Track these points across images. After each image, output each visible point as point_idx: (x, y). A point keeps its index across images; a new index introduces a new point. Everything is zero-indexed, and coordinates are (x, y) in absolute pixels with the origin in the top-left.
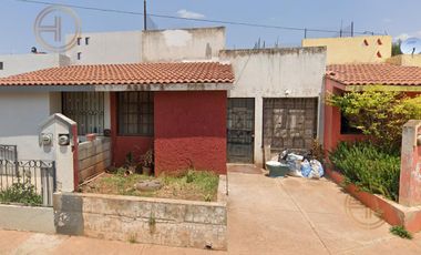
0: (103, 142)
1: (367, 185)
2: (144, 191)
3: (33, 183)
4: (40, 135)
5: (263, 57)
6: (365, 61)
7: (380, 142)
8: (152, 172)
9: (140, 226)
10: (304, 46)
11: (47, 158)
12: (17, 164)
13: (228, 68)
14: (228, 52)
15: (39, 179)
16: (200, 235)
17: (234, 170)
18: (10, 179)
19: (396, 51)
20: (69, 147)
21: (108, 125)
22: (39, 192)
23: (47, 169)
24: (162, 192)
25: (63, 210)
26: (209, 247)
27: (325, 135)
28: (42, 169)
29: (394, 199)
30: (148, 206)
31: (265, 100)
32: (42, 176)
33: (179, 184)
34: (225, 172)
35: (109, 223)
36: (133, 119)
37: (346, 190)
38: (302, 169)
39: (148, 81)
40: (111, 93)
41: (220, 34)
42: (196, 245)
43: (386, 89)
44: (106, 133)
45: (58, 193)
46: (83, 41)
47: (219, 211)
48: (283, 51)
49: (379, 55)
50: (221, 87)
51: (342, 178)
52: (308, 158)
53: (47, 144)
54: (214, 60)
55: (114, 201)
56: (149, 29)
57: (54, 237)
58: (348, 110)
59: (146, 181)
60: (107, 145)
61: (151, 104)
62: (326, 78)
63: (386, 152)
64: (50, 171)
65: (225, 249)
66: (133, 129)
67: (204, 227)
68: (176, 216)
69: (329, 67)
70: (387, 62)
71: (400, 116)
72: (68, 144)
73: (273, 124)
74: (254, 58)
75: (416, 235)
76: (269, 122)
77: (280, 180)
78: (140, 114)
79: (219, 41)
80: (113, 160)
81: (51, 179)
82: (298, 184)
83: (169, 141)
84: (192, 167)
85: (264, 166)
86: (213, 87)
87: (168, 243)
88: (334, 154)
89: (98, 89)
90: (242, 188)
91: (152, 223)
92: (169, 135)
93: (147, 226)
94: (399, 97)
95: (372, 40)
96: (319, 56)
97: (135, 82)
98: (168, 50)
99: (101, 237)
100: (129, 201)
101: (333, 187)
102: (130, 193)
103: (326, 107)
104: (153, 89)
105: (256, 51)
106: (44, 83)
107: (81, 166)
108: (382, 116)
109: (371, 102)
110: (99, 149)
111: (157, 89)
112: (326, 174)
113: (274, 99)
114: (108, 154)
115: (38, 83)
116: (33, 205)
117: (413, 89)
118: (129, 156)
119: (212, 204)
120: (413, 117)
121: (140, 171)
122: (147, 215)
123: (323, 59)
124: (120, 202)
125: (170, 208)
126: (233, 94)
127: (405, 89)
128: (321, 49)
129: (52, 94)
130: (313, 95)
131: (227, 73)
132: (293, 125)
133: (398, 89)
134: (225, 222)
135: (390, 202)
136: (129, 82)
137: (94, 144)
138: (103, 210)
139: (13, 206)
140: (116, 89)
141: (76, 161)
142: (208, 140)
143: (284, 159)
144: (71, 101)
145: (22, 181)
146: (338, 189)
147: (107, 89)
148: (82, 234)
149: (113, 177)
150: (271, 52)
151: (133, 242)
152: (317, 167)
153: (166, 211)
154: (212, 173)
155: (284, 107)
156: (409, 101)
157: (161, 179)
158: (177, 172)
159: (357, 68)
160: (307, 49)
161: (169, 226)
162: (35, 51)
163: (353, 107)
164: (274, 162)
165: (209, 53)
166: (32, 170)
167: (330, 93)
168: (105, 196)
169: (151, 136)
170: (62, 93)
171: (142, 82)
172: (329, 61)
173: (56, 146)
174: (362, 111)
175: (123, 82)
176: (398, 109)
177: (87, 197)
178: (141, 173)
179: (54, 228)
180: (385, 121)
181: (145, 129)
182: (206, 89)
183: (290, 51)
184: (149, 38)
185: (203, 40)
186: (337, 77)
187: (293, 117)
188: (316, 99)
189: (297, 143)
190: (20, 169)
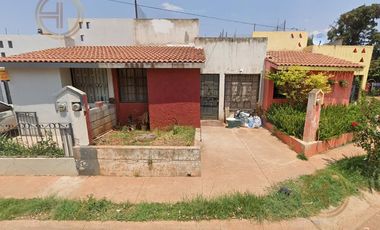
0: (109, 107)
1: (286, 130)
2: (142, 142)
3: (55, 140)
4: (56, 103)
5: (225, 45)
6: (291, 49)
7: (296, 103)
8: (148, 128)
9: (142, 165)
10: (254, 36)
11: (65, 121)
12: (39, 127)
13: (201, 52)
14: (201, 39)
15: (59, 138)
16: (184, 168)
17: (206, 124)
18: (34, 138)
19: (310, 43)
20: (82, 112)
21: (112, 95)
22: (61, 147)
23: (65, 129)
24: (156, 142)
25: (82, 159)
26: (189, 175)
27: (264, 99)
28: (61, 130)
29: (300, 138)
30: (147, 152)
31: (226, 75)
32: (62, 135)
33: (168, 135)
34: (199, 126)
35: (119, 165)
36: (131, 90)
37: (274, 134)
38: (248, 122)
39: (142, 61)
40: (113, 69)
41: (195, 25)
42: (181, 175)
43: (302, 69)
44: (111, 101)
45: (76, 147)
46: (84, 25)
47: (196, 152)
48: (240, 40)
49: (300, 45)
50: (196, 66)
51: (273, 126)
52: (252, 115)
53: (63, 110)
54: (191, 45)
55: (121, 150)
56: (140, 18)
57: (77, 178)
58: (278, 82)
59: (144, 135)
60: (113, 110)
61: (144, 78)
62: (266, 60)
63: (298, 110)
64: (68, 131)
65: (199, 175)
66: (132, 97)
67: (185, 163)
68: (167, 157)
69: (269, 53)
70: (304, 50)
71: (308, 86)
72: (80, 110)
73: (231, 92)
74: (219, 44)
75: (310, 158)
76: (229, 91)
77: (235, 130)
78: (136, 86)
79: (194, 30)
80: (118, 121)
81: (69, 137)
82: (246, 132)
83: (159, 106)
84: (176, 124)
85: (225, 121)
86: (190, 66)
87: (162, 175)
88: (269, 112)
89: (101, 66)
90: (211, 137)
91: (150, 162)
92: (159, 102)
93: (146, 165)
94: (309, 74)
95: (296, 34)
96: (263, 44)
97: (131, 61)
98: (156, 36)
99: (114, 175)
100: (133, 150)
101: (267, 133)
102: (133, 144)
103: (265, 80)
104: (145, 66)
105: (221, 39)
106: (53, 60)
107: (93, 126)
108: (298, 86)
109: (293, 77)
110: (106, 113)
111: (149, 66)
112: (263, 125)
113: (232, 75)
114: (114, 117)
115: (48, 60)
116: (57, 157)
117: (317, 69)
118: (130, 118)
119: (191, 147)
120: (315, 87)
121: (139, 128)
122: (146, 158)
123: (265, 47)
124: (126, 151)
125: (162, 152)
126: (204, 71)
127: (313, 69)
128: (264, 39)
129: (62, 71)
130: (257, 72)
131: (200, 55)
132: (244, 93)
133: (309, 69)
134: (200, 159)
135: (298, 140)
136: (126, 61)
137: (102, 109)
138: (114, 157)
139: (40, 158)
140: (116, 66)
141: (88, 123)
142: (188, 104)
143: (238, 116)
144: (80, 76)
145: (45, 140)
146: (270, 134)
147: (109, 66)
148: (99, 174)
149: (119, 133)
150: (231, 40)
151: (137, 176)
152: (258, 120)
153: (159, 154)
154: (191, 127)
155: (239, 81)
156: (314, 77)
157: (154, 133)
158: (166, 128)
159: (285, 54)
160: (255, 39)
161: (162, 164)
162: (40, 32)
163: (281, 80)
164: (231, 118)
165: (187, 39)
166: (53, 130)
167: (268, 70)
168: (114, 147)
169: (146, 102)
170: (71, 69)
171: (136, 61)
172: (269, 49)
173: (71, 112)
174: (287, 83)
175: (121, 61)
176: (307, 82)
177: (100, 148)
178: (140, 129)
179: (76, 172)
180: (299, 90)
181: (141, 97)
182: (186, 67)
183: (244, 40)
184: (140, 25)
185: (182, 29)
186: (272, 60)
187: (244, 88)
188: (259, 75)
189: (246, 106)
190: (42, 131)
